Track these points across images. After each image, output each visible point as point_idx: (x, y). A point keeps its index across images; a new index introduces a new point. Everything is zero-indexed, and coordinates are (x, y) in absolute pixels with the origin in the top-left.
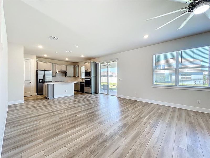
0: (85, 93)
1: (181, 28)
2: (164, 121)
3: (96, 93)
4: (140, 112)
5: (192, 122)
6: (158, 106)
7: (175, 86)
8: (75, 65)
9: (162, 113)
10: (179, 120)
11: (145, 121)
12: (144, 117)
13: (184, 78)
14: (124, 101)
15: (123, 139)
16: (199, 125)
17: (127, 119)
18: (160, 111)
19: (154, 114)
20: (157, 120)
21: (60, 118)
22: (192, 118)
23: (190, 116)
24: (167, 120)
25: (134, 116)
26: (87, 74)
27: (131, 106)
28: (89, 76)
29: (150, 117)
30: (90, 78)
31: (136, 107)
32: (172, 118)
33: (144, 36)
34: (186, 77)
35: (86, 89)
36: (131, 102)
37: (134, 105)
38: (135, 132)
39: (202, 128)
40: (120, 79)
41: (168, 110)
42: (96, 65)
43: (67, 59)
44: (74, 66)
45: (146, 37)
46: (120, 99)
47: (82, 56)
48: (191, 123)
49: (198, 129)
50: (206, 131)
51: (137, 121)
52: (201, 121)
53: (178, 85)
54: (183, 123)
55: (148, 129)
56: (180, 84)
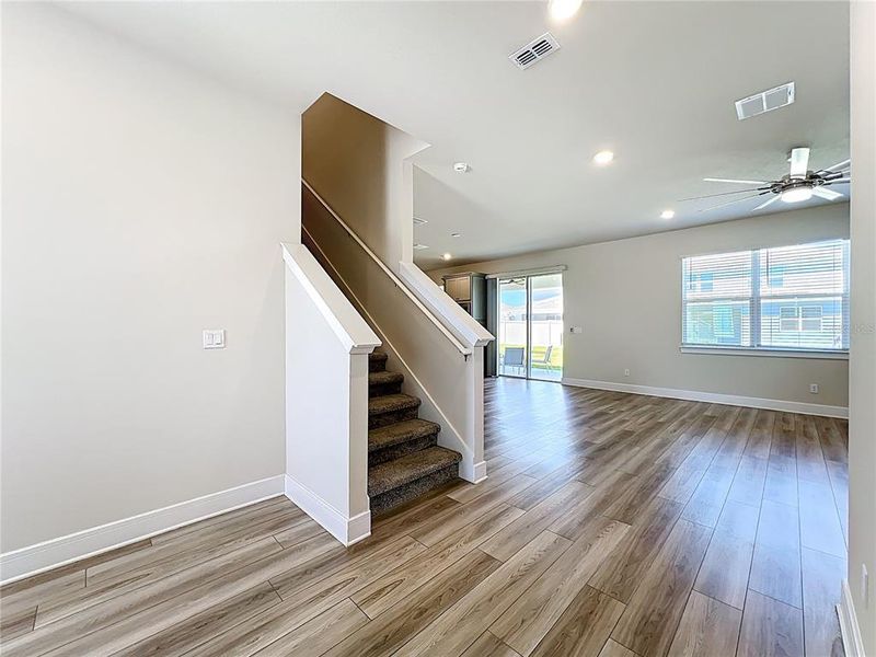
2: (719, 428)
4: (655, 415)
5: (790, 431)
6: (699, 404)
7: (750, 346)
9: (713, 417)
10: (758, 427)
11: (671, 428)
12: (669, 421)
13: (793, 326)
15: (637, 448)
16: (805, 434)
17: (626, 425)
18: (708, 413)
19: (692, 417)
20: (701, 426)
22: (792, 425)
23: (788, 423)
24: (728, 427)
25: (640, 421)
27: (621, 405)
29: (683, 423)
31: (635, 407)
32: (741, 423)
33: (660, 214)
34: (800, 320)
36: (615, 396)
37: (629, 402)
38: (657, 441)
39: (811, 438)
40: (575, 329)
41: (730, 412)
42: (485, 285)
45: (668, 215)
47: (447, 257)
48: (786, 432)
49: (800, 439)
51: (653, 427)
52: (812, 430)
53: (759, 345)
54: (766, 431)
55: (683, 438)
56: (762, 344)
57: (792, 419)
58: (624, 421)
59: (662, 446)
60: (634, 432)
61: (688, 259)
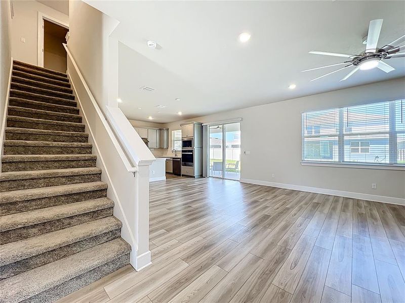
0: (183, 175)
1: (345, 79)
2: (321, 212)
3: (201, 176)
4: (285, 202)
5: (362, 213)
6: (311, 194)
7: (339, 162)
8: (162, 127)
9: (318, 203)
10: (344, 211)
11: (293, 212)
12: (292, 207)
13: (357, 150)
14: (255, 188)
15: (269, 230)
16: (372, 216)
17: (267, 210)
18: (315, 201)
19: (306, 204)
20: (311, 210)
21: (169, 209)
22: (363, 209)
23: (360, 207)
24: (326, 211)
25: (276, 207)
26: (187, 143)
27: (268, 195)
28: (191, 146)
29: (301, 207)
30: (191, 151)
31: (275, 196)
32: (334, 209)
33: (289, 86)
34: (360, 148)
35: (184, 169)
36: (266, 189)
37: (273, 193)
38: (283, 223)
39: (376, 219)
40: (247, 153)
41: (327, 200)
42: (202, 128)
43: (150, 118)
44: (160, 130)
45: (293, 87)
46: (246, 186)
48: (360, 215)
49: (369, 220)
50: (380, 222)
51: (282, 212)
52: (375, 212)
53: (343, 161)
54: (349, 214)
55: (299, 220)
56: (345, 160)
57: (363, 204)
58: (266, 207)
59: (285, 228)
60: (270, 216)
61: (305, 114)
